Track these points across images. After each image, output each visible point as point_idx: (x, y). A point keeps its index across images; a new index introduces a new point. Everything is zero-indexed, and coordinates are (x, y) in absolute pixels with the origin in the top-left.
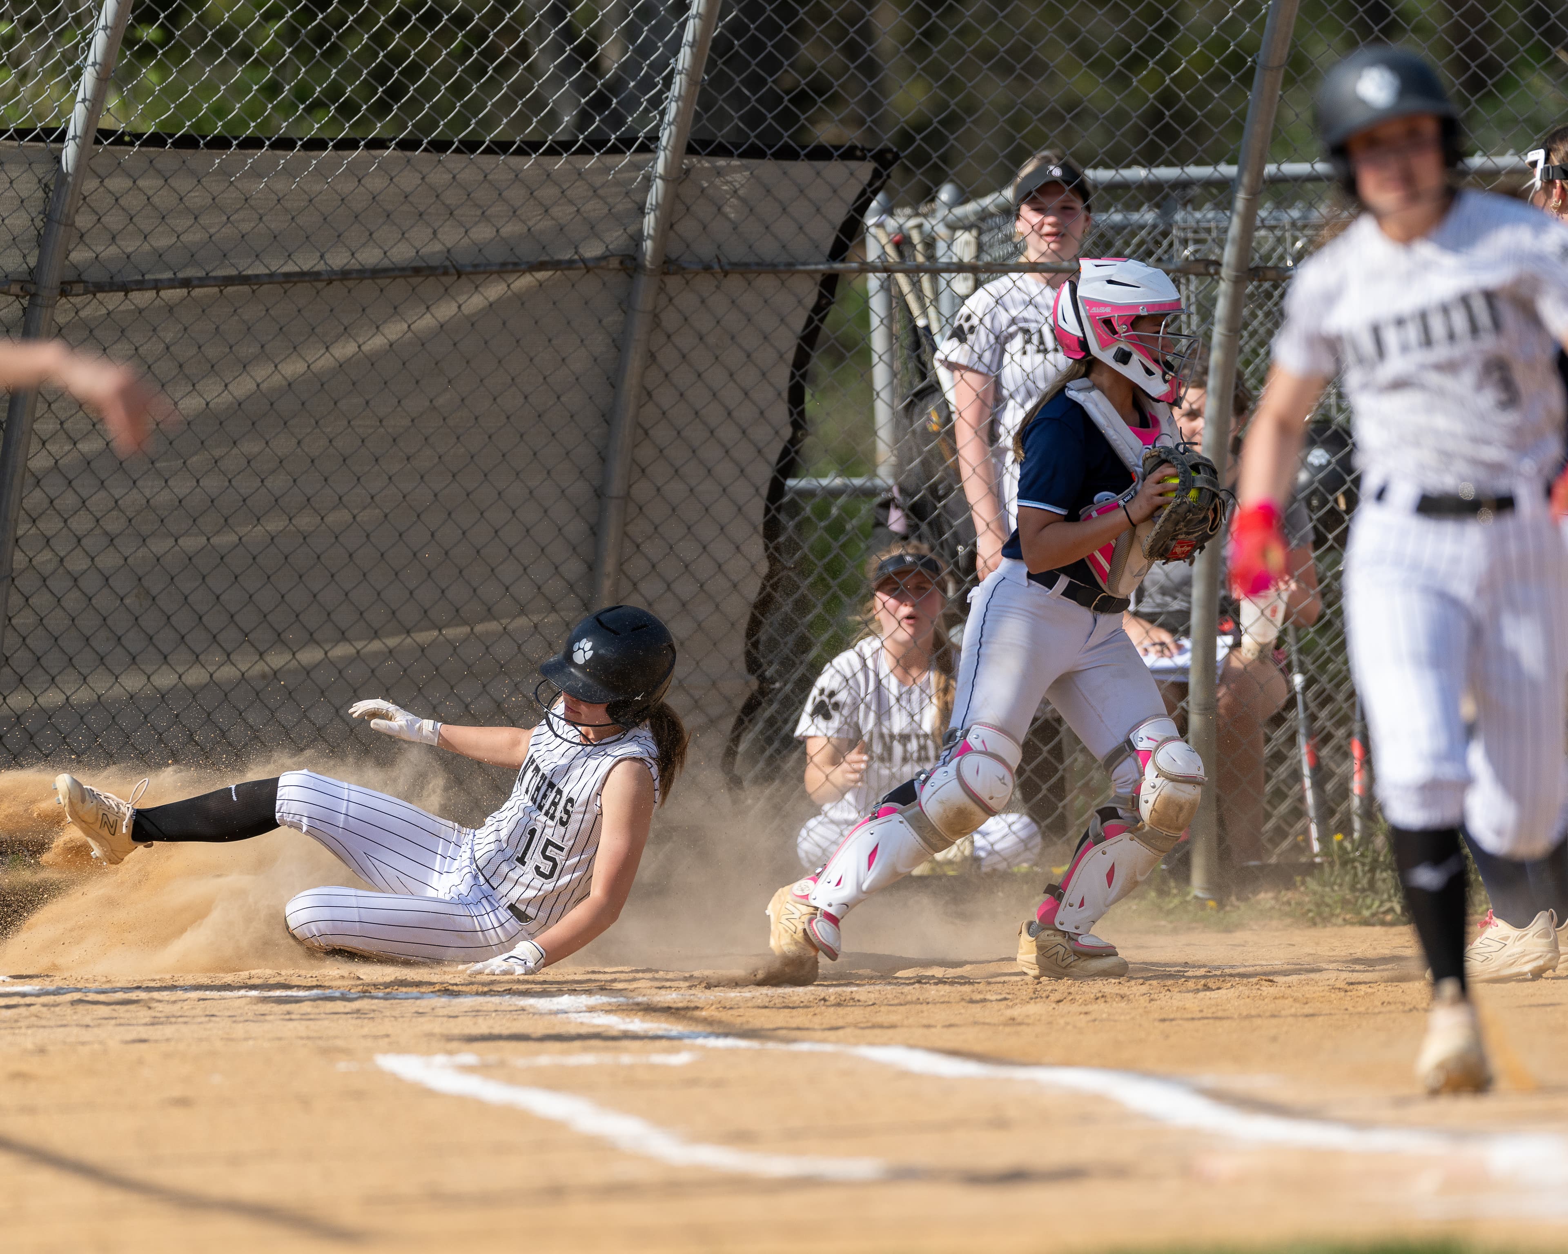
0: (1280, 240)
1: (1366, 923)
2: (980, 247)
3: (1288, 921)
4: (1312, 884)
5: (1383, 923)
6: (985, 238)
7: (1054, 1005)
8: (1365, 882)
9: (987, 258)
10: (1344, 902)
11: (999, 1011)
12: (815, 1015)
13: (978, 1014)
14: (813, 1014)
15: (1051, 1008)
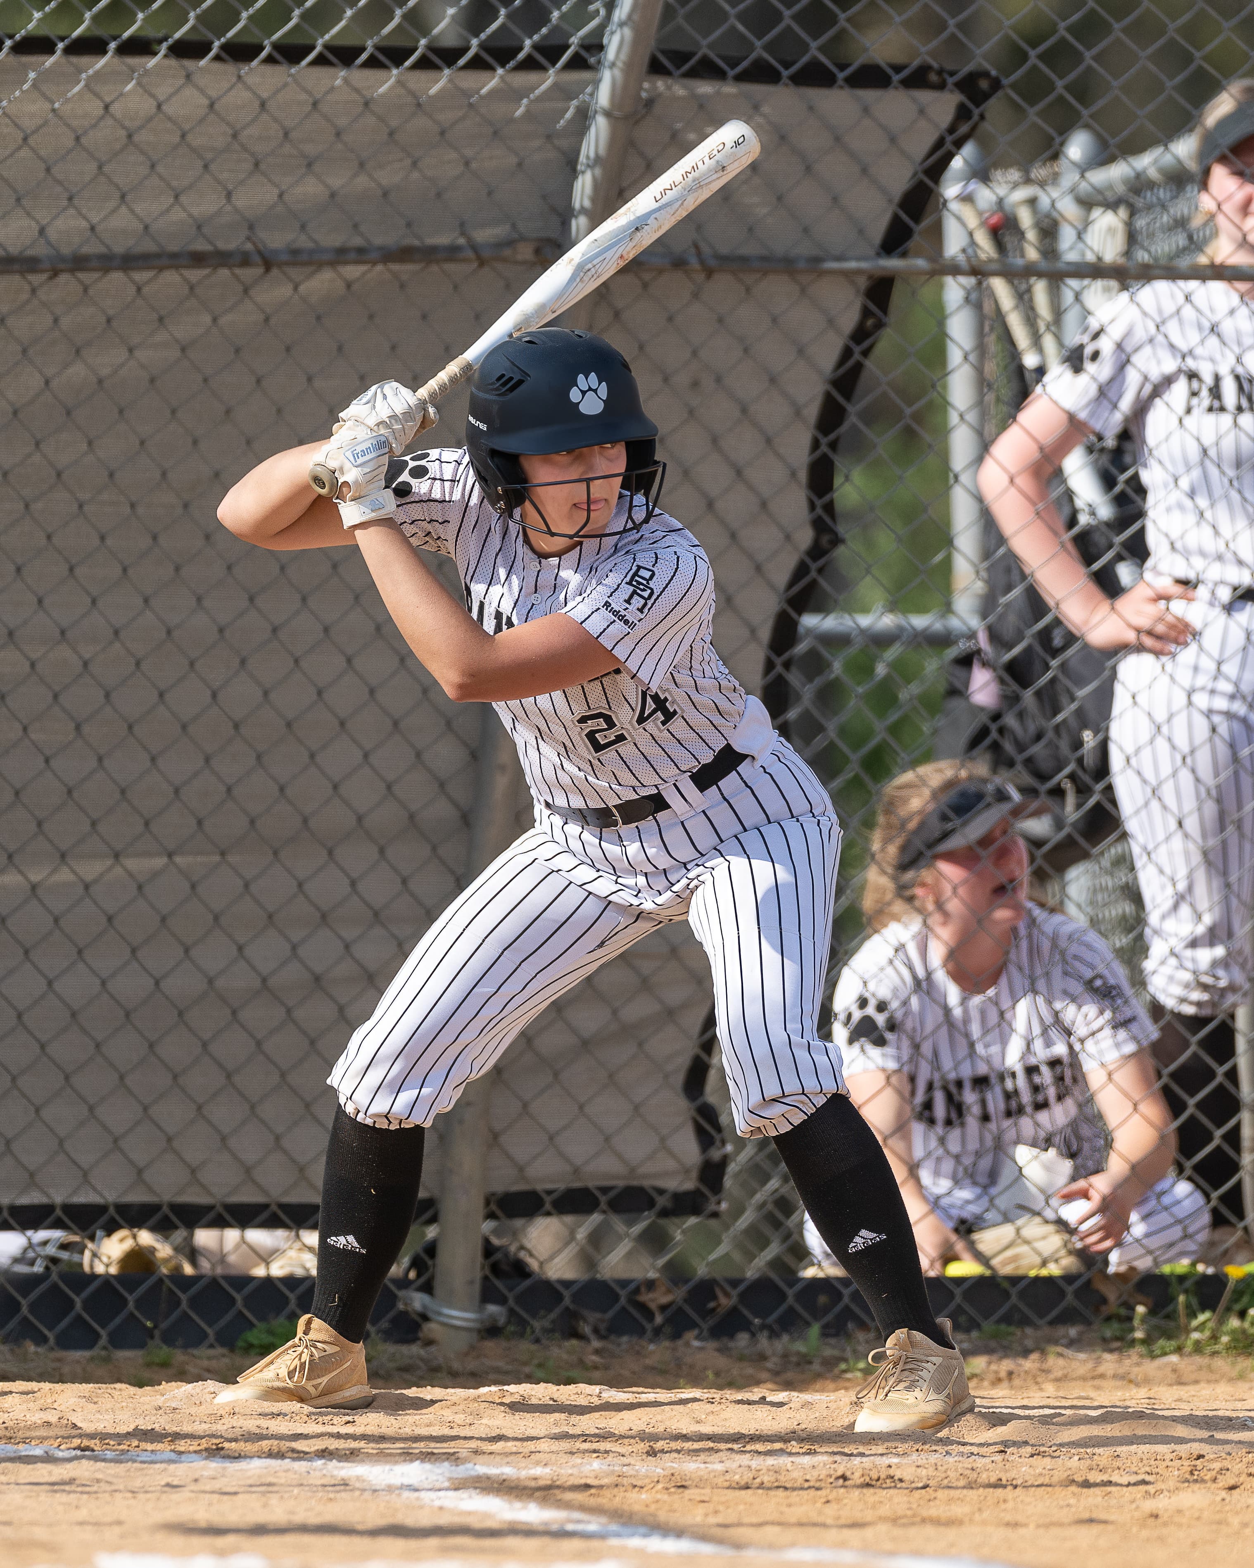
2: (1132, 238)
6: (1141, 223)
7: (1224, 1494)
9: (1142, 256)
11: (1133, 1502)
12: (828, 1502)
13: (1097, 1507)
14: (824, 1500)
15: (1218, 1499)
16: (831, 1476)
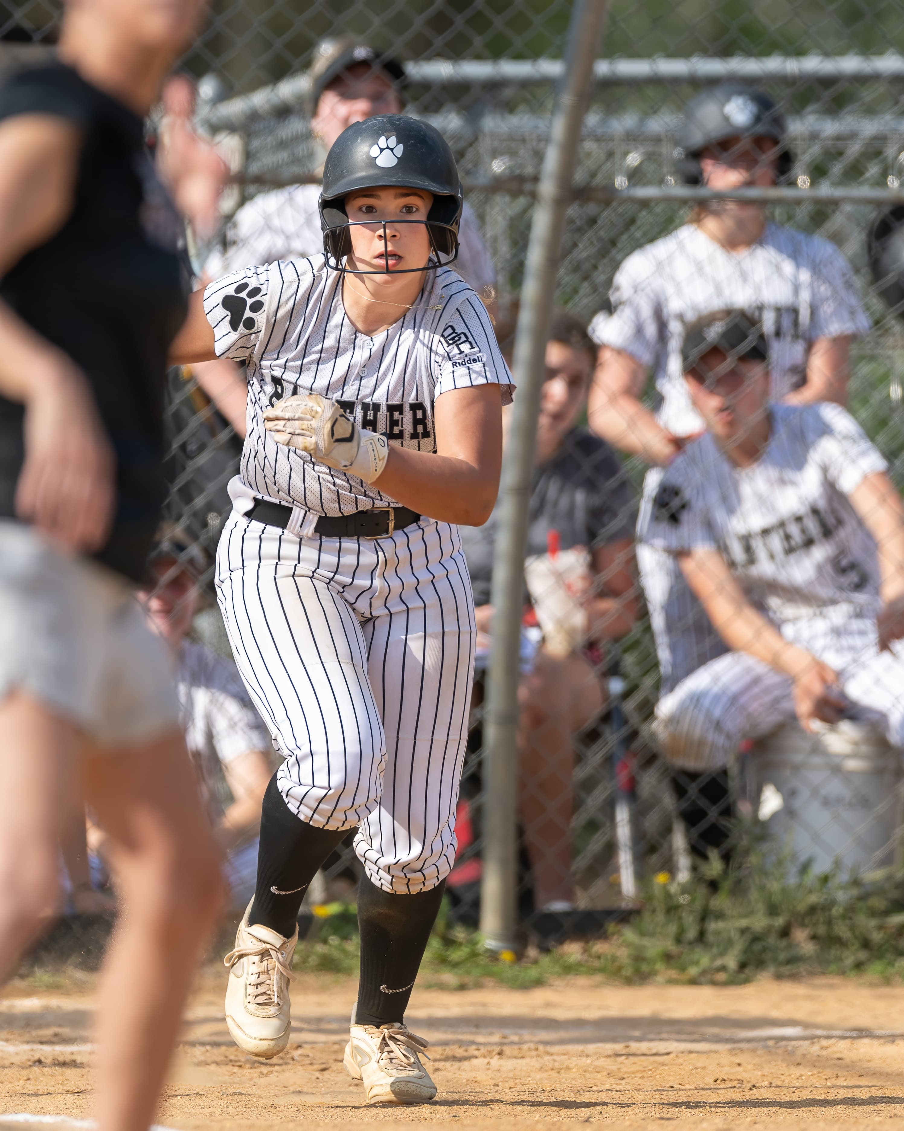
0: (610, 155)
1: (694, 982)
3: (598, 978)
4: (629, 934)
5: (714, 983)
7: (317, 1074)
8: (691, 934)
10: (668, 958)
11: (251, 1080)
12: (29, 1079)
13: (225, 1083)
14: (25, 1078)
15: (314, 1078)
16: (29, 1061)
